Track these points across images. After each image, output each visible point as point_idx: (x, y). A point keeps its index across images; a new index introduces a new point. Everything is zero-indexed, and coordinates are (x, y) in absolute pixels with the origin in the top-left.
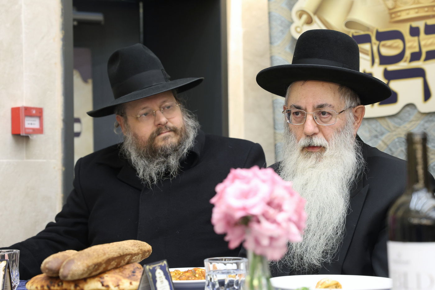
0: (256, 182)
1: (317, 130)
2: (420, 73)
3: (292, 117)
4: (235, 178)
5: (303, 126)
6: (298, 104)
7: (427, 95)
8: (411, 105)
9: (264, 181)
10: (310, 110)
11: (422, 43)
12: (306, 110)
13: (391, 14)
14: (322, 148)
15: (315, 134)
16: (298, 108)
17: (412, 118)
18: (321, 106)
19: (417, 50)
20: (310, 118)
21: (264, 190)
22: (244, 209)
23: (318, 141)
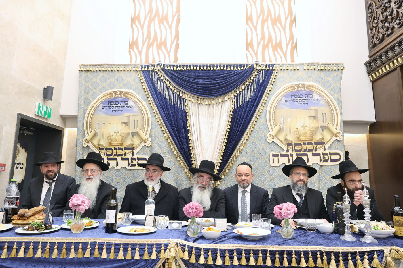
0: (80, 197)
1: (91, 174)
2: (116, 159)
3: (85, 172)
4: (75, 196)
5: (88, 174)
6: (87, 168)
7: (117, 165)
8: (113, 167)
9: (81, 197)
10: (90, 170)
11: (117, 152)
12: (89, 170)
13: (110, 144)
14: (92, 178)
15: (91, 175)
16: (87, 169)
17: (113, 170)
18: (93, 169)
19: (116, 153)
20: (89, 172)
21: (81, 199)
22: (77, 203)
23: (91, 177)
